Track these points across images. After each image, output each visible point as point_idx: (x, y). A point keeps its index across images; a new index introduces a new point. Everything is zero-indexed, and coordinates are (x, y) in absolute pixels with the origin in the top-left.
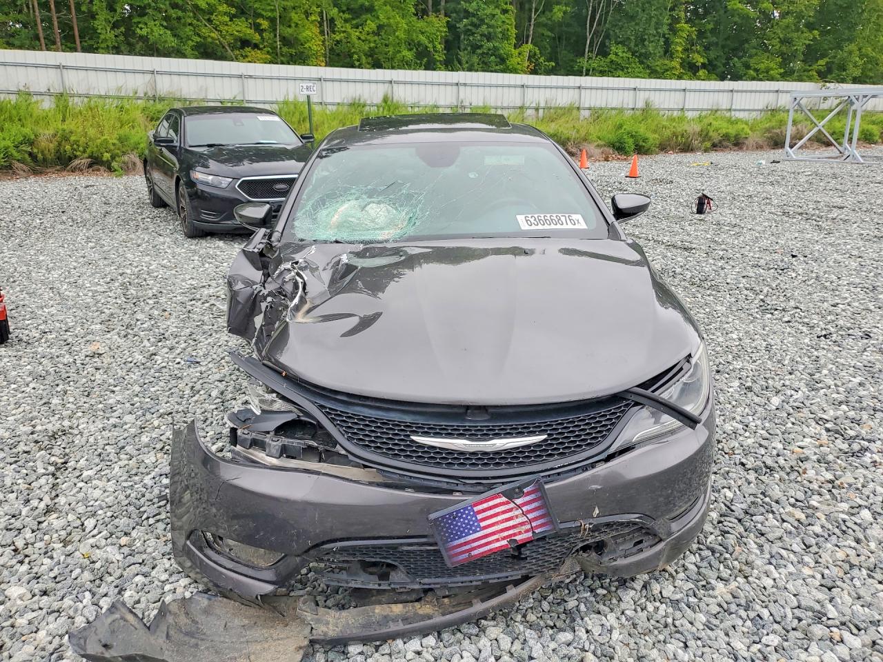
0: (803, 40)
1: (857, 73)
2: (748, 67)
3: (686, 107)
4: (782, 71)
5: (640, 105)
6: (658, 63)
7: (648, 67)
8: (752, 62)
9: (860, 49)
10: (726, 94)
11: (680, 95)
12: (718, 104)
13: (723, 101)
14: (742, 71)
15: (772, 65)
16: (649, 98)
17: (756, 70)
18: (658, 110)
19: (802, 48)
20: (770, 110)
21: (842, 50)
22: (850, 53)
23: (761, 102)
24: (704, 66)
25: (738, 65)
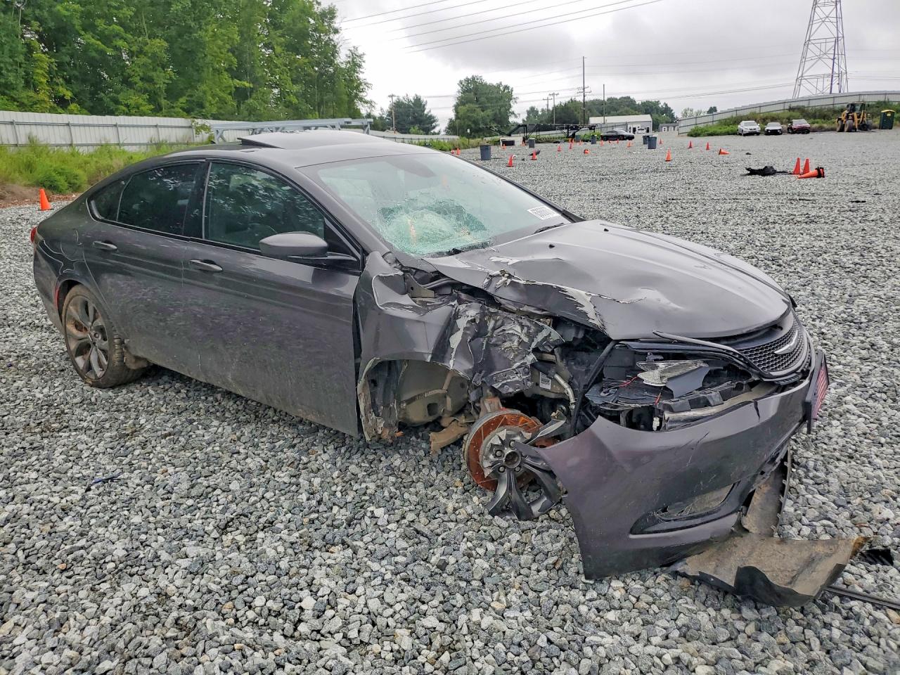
0: (162, 79)
1: (214, 110)
2: (117, 102)
3: (74, 143)
4: (152, 107)
5: (23, 140)
6: (25, 95)
7: (14, 99)
8: (121, 97)
9: (211, 89)
10: (110, 129)
11: (64, 130)
12: (105, 139)
13: (110, 136)
14: (113, 106)
15: (141, 101)
16: (30, 133)
17: (127, 106)
18: (46, 146)
19: (163, 87)
20: (155, 144)
21: (197, 90)
22: (204, 92)
23: (144, 136)
24: (72, 100)
25: (106, 100)
